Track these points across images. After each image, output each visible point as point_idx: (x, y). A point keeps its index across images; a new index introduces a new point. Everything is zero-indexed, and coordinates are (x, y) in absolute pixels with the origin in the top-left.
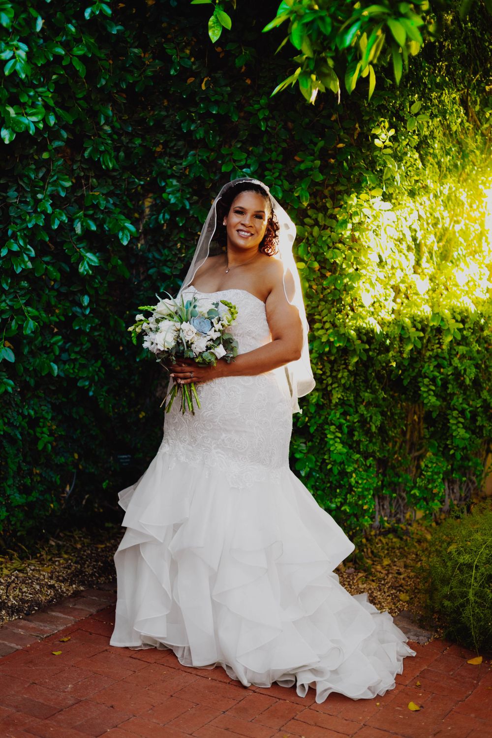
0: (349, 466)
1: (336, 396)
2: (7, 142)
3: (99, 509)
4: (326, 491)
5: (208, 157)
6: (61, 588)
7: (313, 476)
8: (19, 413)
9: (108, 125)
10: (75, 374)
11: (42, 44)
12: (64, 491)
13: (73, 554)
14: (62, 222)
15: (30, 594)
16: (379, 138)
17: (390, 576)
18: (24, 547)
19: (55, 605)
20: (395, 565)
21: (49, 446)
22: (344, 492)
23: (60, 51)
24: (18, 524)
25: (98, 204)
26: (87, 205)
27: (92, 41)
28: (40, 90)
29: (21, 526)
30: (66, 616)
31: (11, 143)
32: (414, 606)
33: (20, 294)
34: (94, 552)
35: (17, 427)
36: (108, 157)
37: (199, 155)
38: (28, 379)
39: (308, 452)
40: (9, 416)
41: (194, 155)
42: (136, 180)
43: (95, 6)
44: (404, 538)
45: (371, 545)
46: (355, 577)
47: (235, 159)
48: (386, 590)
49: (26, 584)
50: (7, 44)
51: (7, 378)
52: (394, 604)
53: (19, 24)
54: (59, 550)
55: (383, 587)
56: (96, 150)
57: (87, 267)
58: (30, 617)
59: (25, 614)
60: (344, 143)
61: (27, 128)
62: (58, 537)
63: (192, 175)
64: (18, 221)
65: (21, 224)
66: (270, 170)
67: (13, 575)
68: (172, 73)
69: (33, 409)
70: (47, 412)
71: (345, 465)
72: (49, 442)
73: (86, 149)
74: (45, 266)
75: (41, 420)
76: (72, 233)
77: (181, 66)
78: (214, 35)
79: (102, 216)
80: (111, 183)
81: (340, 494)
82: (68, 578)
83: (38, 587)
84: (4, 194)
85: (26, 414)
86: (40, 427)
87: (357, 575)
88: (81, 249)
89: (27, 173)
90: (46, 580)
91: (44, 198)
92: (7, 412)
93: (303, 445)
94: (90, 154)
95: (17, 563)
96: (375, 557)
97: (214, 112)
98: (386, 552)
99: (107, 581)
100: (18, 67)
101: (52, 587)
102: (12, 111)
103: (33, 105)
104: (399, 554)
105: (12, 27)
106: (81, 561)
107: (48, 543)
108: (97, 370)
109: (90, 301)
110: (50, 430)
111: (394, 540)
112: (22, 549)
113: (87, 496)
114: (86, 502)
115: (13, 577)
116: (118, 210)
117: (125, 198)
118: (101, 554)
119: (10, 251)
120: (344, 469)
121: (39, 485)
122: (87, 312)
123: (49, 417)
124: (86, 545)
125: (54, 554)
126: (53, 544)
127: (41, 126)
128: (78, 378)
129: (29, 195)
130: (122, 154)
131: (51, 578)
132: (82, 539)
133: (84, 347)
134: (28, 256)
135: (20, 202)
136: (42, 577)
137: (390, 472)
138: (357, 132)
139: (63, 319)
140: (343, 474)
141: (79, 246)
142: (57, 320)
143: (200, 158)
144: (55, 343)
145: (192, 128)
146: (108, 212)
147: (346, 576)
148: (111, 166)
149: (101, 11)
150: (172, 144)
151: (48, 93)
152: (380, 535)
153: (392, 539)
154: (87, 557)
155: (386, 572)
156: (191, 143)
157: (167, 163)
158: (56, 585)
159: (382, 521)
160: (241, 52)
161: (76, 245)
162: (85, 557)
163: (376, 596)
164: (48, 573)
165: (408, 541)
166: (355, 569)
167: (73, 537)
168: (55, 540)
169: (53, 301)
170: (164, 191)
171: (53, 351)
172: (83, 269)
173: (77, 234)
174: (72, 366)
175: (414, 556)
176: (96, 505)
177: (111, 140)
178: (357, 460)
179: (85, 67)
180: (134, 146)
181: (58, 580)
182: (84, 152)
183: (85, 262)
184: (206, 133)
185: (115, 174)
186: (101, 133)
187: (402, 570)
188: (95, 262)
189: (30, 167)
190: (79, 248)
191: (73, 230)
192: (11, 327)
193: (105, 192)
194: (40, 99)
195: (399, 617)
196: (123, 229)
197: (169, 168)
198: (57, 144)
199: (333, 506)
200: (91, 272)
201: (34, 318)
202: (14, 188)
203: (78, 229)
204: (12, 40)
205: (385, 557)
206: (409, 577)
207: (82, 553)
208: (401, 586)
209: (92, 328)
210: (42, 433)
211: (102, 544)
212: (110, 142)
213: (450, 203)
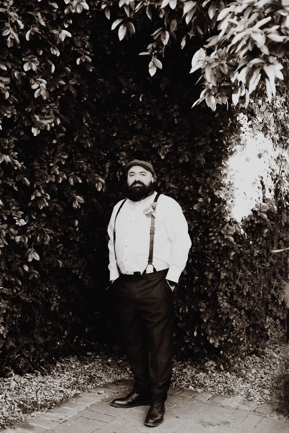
0: (231, 315)
1: (223, 275)
2: (35, 135)
3: (83, 345)
4: (218, 330)
5: (144, 139)
6: (67, 392)
7: (211, 322)
8: (40, 290)
9: (87, 123)
10: (71, 266)
11: (52, 79)
12: (64, 334)
13: (71, 372)
14: (64, 179)
15: (50, 396)
16: (243, 126)
17: (257, 379)
18: (43, 368)
19: (65, 402)
20: (259, 373)
21: (57, 308)
22: (229, 331)
23: (63, 83)
24: (41, 355)
25: (83, 167)
26: (76, 169)
27: (79, 76)
28: (52, 104)
29: (42, 356)
30: (73, 409)
31: (38, 135)
32: (273, 397)
33: (41, 221)
34: (83, 370)
35: (39, 298)
36: (88, 141)
37: (139, 138)
38: (45, 270)
39: (207, 308)
40: (34, 292)
41: (136, 138)
42: (102, 153)
43: (82, 57)
44: (262, 356)
45: (244, 361)
46: (237, 381)
47: (160, 140)
48: (256, 388)
49: (47, 390)
50: (35, 80)
51: (34, 270)
52: (262, 396)
53: (41, 69)
54: (63, 369)
55: (254, 386)
56: (81, 137)
57: (78, 204)
58: (51, 410)
59: (49, 408)
60: (223, 130)
61: (46, 127)
62: (61, 362)
63: (135, 150)
64: (40, 179)
65: (42, 181)
66: (180, 146)
67: (39, 385)
68: (123, 92)
69: (48, 287)
70: (55, 289)
71: (229, 315)
72: (57, 306)
73: (75, 137)
74: (54, 204)
75: (52, 293)
76: (68, 185)
77: (128, 88)
78: (152, 72)
79: (85, 174)
80: (89, 156)
81: (226, 332)
82: (70, 386)
83: (54, 392)
84: (31, 164)
85: (44, 290)
86: (51, 297)
87: (238, 380)
88: (74, 194)
89: (44, 152)
90: (58, 388)
91: (54, 166)
92: (33, 289)
93: (204, 304)
94: (77, 139)
95: (40, 378)
96: (247, 368)
97: (148, 114)
98: (253, 365)
99: (93, 387)
100: (42, 93)
101: (61, 391)
102: (37, 117)
103: (49, 114)
104: (260, 366)
105: (38, 70)
106: (76, 375)
107: (56, 366)
108: (82, 263)
109: (79, 223)
110: (57, 299)
111: (256, 358)
112: (43, 370)
113: (76, 337)
114: (76, 340)
115: (39, 387)
116: (94, 171)
117: (96, 163)
118: (87, 371)
119: (36, 197)
120: (229, 317)
121: (51, 331)
122: (77, 230)
123: (57, 292)
124: (78, 366)
125: (60, 372)
126: (59, 366)
127: (53, 125)
128: (72, 268)
129: (46, 164)
130: (94, 139)
131: (61, 386)
132: (75, 362)
133: (76, 250)
134: (46, 199)
135: (41, 168)
136: (55, 386)
137: (252, 318)
138: (230, 123)
139: (63, 234)
140: (228, 320)
141: (72, 192)
142: (60, 235)
143: (140, 140)
144: (59, 248)
145: (135, 123)
146: (88, 172)
147: (232, 380)
148: (89, 146)
149: (86, 60)
150: (122, 132)
151: (56, 106)
152: (248, 355)
153: (255, 357)
154: (79, 373)
155: (255, 377)
156: (134, 131)
157: (119, 143)
158: (64, 391)
159: (249, 347)
160: (163, 80)
161: (70, 191)
162: (78, 373)
163: (251, 392)
164: (58, 383)
165: (264, 358)
166: (237, 376)
167: (70, 361)
168: (60, 364)
169: (58, 225)
170: (119, 159)
171: (58, 253)
172: (75, 205)
173: (71, 185)
174: (69, 261)
175: (269, 367)
176: (82, 342)
177: (89, 131)
178: (236, 312)
179: (76, 91)
180: (101, 133)
181: (65, 388)
182: (74, 139)
183: (77, 201)
184: (143, 125)
185: (91, 150)
186: (83, 127)
187: (263, 376)
188: (82, 201)
189: (46, 148)
190: (73, 193)
191: (69, 183)
192: (37, 240)
193: (86, 160)
194: (52, 110)
195: (266, 404)
196: (98, 181)
197: (120, 146)
198: (61, 135)
199: (223, 339)
200: (80, 207)
201: (50, 235)
202: (37, 161)
203: (72, 183)
204: (38, 78)
205: (252, 368)
206: (268, 380)
207: (76, 371)
208: (264, 385)
209: (80, 239)
210: (53, 301)
211: (87, 365)
212: (88, 132)
213: (279, 160)
